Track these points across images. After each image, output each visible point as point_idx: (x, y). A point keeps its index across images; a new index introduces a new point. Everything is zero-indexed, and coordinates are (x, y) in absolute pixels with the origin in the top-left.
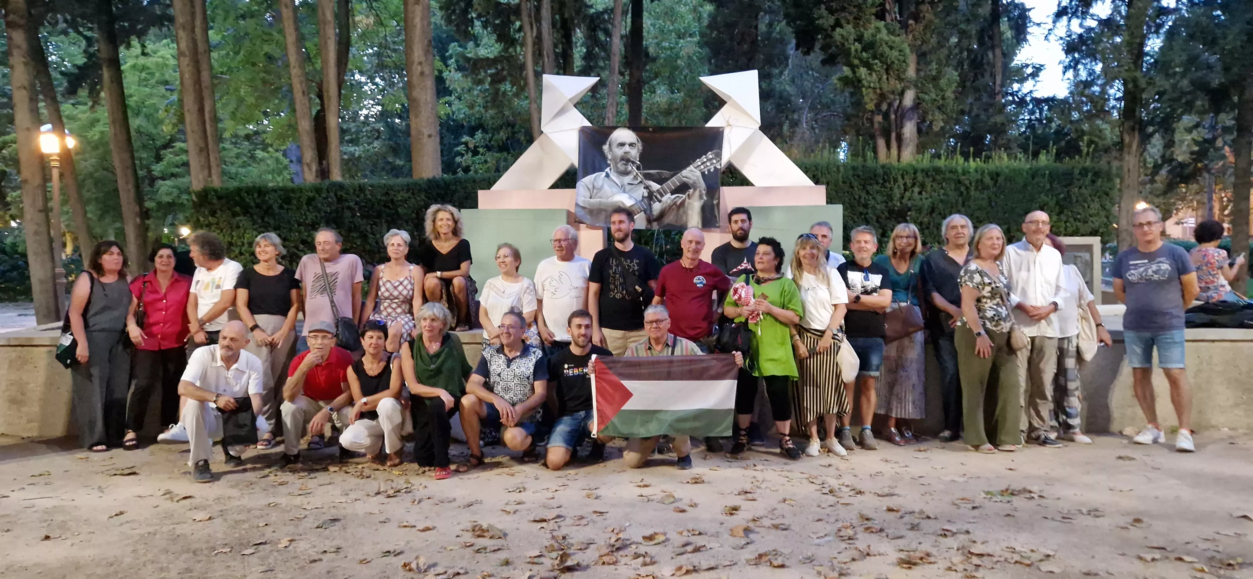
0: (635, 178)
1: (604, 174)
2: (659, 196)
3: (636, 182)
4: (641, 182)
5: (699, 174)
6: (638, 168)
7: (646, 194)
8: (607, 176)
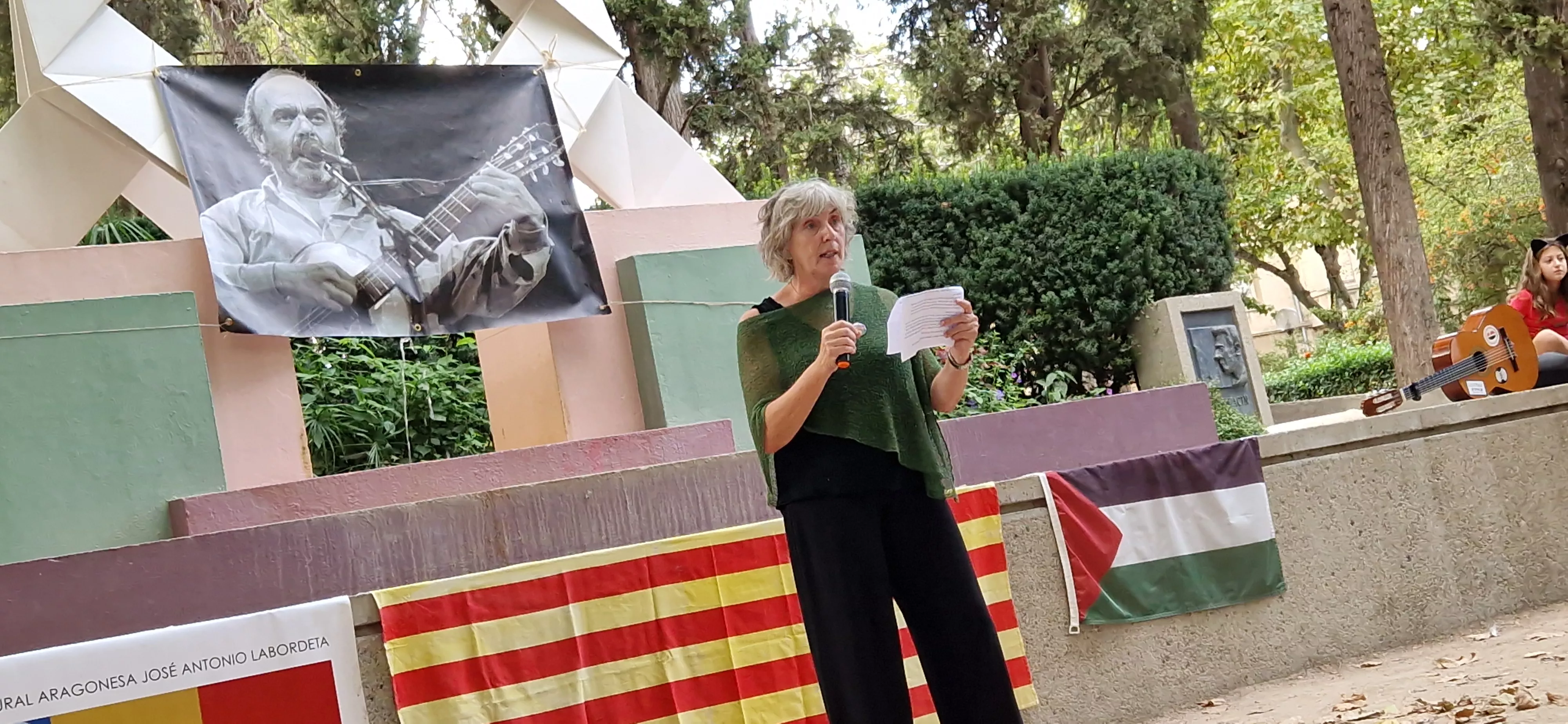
0: (349, 199)
1: (262, 195)
2: (425, 245)
3: (355, 212)
4: (365, 211)
5: (515, 181)
6: (348, 174)
7: (389, 242)
8: (272, 198)
